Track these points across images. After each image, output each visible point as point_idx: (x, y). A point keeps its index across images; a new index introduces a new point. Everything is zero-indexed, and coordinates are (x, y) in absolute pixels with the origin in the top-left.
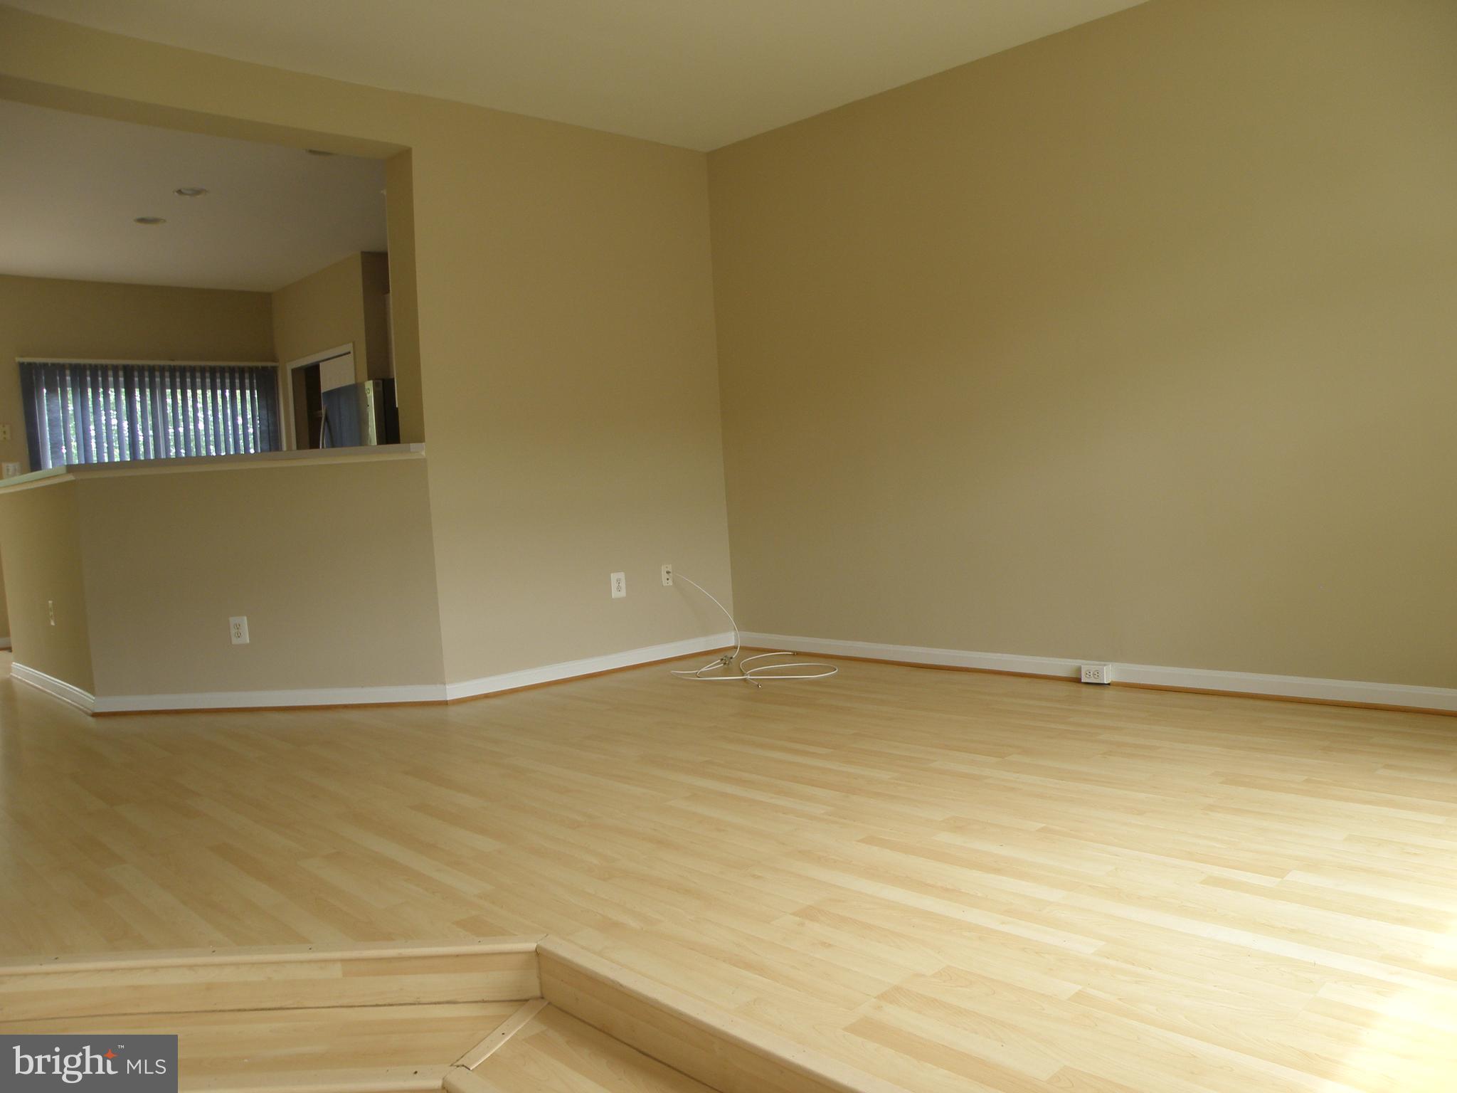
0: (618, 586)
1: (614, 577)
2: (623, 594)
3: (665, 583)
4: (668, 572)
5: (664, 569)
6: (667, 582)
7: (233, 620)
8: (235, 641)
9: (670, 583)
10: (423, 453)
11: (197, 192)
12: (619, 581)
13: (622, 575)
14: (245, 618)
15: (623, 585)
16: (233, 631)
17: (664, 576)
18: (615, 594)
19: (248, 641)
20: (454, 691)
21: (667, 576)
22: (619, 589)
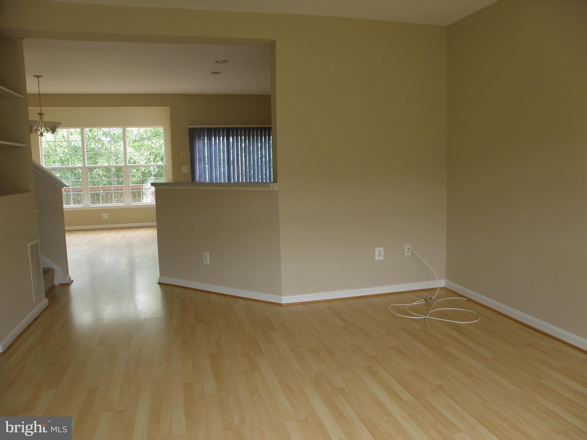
0: (379, 254)
1: (377, 250)
2: (382, 258)
3: (406, 253)
4: (408, 248)
5: (406, 247)
6: (407, 253)
7: (204, 253)
8: (204, 262)
9: (410, 254)
10: (277, 188)
11: (225, 62)
12: (380, 252)
13: (382, 249)
14: (208, 253)
15: (382, 254)
16: (204, 258)
17: (406, 250)
18: (377, 258)
19: (209, 263)
20: (286, 300)
21: (408, 250)
22: (380, 256)
